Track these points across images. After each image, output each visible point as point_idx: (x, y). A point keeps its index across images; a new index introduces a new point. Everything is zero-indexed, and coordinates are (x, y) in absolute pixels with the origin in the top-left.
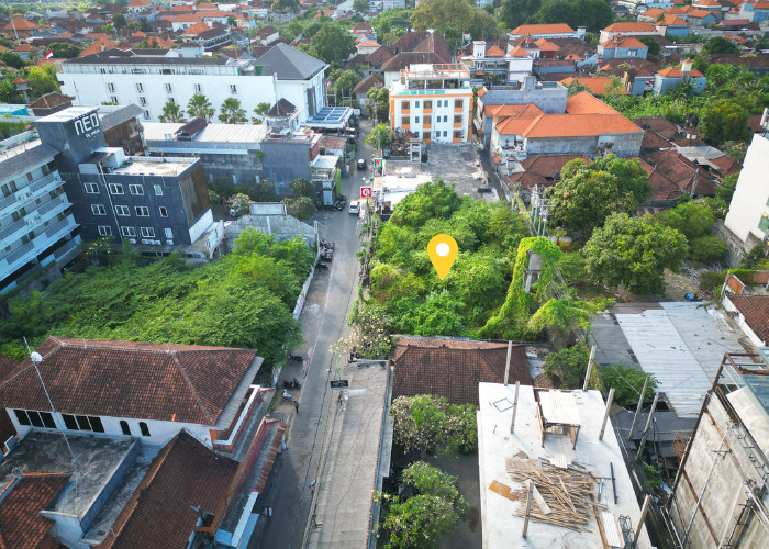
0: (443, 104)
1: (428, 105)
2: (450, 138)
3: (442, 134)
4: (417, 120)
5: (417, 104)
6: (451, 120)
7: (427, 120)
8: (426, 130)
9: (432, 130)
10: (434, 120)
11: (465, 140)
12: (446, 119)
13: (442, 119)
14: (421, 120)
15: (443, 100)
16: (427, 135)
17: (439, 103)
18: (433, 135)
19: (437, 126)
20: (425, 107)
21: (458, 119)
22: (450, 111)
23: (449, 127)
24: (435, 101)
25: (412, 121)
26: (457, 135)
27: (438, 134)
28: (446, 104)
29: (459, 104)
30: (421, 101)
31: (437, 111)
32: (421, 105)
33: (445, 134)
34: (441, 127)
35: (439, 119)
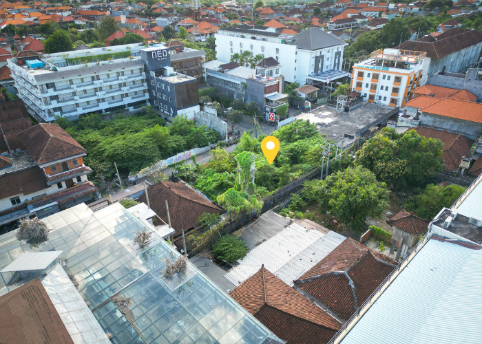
0: (387, 77)
1: (376, 77)
2: (388, 102)
3: (383, 98)
4: (367, 85)
5: (369, 75)
6: (390, 90)
7: (374, 87)
8: (372, 94)
9: (376, 94)
10: (378, 88)
12: (387, 88)
13: (384, 88)
14: (370, 86)
15: (387, 75)
16: (372, 97)
17: (384, 77)
18: (376, 98)
19: (379, 92)
20: (373, 78)
21: (395, 90)
22: (390, 84)
23: (388, 94)
24: (381, 75)
25: (364, 85)
26: (393, 101)
27: (380, 97)
28: (389, 78)
29: (398, 79)
30: (372, 73)
31: (381, 82)
32: (371, 76)
33: (385, 99)
34: (383, 93)
35: (382, 88)
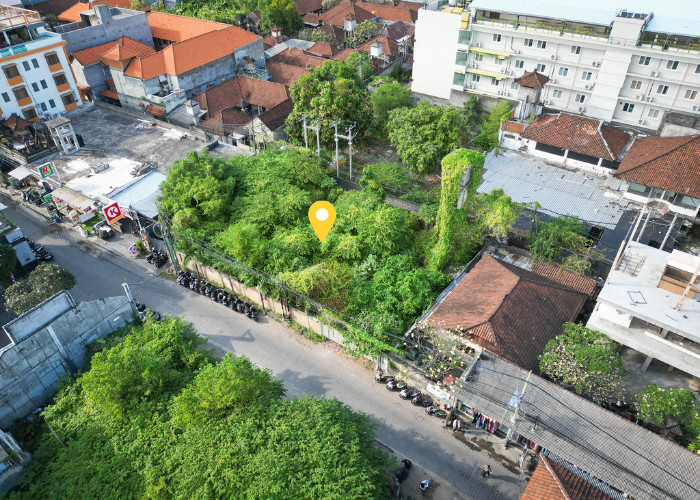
0: (31, 65)
1: (11, 72)
2: (60, 107)
3: (48, 105)
4: (6, 97)
6: (51, 83)
7: (21, 94)
8: (27, 107)
9: (34, 104)
10: (30, 90)
11: (80, 103)
12: (43, 83)
13: (40, 86)
14: (12, 96)
15: (29, 59)
16: (30, 113)
17: (26, 66)
18: (38, 110)
19: (36, 98)
21: (61, 80)
22: (44, 72)
23: (53, 93)
24: (19, 62)
26: (68, 100)
27: (43, 106)
28: (35, 63)
29: (52, 59)
31: (29, 77)
33: (52, 103)
34: (43, 96)
35: (35, 86)
